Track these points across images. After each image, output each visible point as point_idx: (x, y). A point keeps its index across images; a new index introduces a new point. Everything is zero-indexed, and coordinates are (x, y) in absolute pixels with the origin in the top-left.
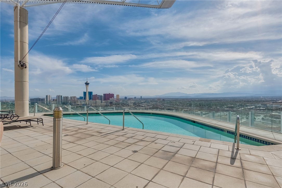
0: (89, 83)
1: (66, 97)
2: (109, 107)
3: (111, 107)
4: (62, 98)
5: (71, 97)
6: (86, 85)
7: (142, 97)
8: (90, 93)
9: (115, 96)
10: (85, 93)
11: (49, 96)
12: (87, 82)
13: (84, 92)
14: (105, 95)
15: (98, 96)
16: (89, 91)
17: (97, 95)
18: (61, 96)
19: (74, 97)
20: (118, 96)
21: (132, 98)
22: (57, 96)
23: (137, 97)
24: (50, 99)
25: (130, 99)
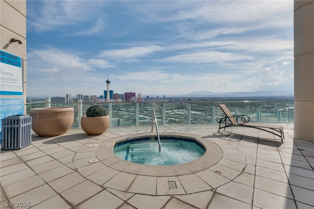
0: (110, 82)
1: (87, 96)
2: (131, 107)
3: (133, 107)
4: (83, 97)
5: (92, 96)
6: (107, 83)
7: (165, 96)
8: (111, 92)
9: (137, 95)
10: (106, 92)
11: (70, 95)
12: (108, 80)
13: (104, 91)
14: (126, 94)
15: (119, 96)
16: (110, 90)
17: (118, 93)
18: (82, 95)
19: (95, 96)
20: (139, 95)
21: (154, 98)
22: (77, 95)
23: (160, 96)
24: (70, 98)
25: (152, 98)
